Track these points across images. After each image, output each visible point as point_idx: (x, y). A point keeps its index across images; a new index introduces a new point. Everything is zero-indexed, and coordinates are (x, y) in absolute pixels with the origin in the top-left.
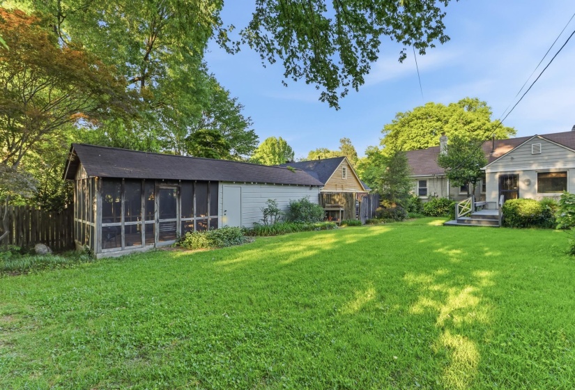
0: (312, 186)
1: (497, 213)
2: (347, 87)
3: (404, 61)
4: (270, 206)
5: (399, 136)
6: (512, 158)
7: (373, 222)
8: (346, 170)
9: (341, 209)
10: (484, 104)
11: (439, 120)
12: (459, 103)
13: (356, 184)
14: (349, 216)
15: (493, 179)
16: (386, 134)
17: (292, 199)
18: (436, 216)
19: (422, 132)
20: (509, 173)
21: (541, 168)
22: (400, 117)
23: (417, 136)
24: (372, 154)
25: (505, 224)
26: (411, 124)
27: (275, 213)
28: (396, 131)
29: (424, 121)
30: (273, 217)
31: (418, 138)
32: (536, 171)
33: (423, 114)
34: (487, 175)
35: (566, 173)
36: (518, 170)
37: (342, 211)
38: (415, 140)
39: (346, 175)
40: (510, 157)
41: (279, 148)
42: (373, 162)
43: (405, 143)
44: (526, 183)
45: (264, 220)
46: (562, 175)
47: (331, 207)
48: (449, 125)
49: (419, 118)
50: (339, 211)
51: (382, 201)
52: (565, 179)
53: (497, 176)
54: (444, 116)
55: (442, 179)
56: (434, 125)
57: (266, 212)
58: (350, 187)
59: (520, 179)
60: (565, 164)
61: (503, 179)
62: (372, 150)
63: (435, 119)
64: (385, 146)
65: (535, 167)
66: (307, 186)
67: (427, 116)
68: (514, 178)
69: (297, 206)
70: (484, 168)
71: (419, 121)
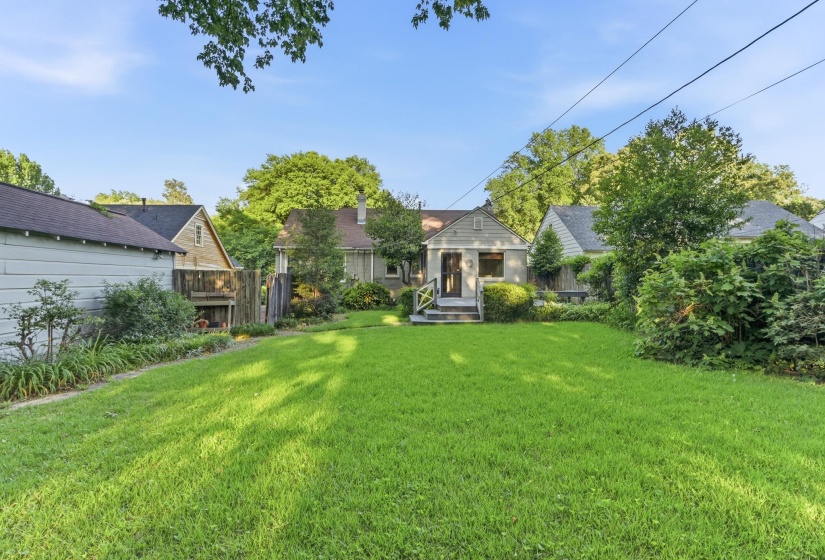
0: (160, 252)
1: (472, 303)
2: (273, 51)
3: (421, 24)
4: (45, 301)
5: (273, 189)
6: (455, 232)
7: (288, 324)
8: (203, 231)
9: (232, 303)
10: (373, 169)
11: (324, 178)
12: (347, 161)
13: (219, 257)
14: (248, 317)
15: (434, 256)
16: (251, 184)
17: (112, 281)
18: (362, 309)
19: (305, 190)
20: (452, 251)
21: (483, 247)
22: (274, 162)
23: (298, 194)
24: (229, 212)
25: (488, 319)
26: (290, 175)
27: (65, 321)
28: (267, 182)
29: (307, 175)
30: (58, 332)
31: (300, 196)
32: (478, 250)
33: (306, 165)
34: (429, 253)
35: (502, 254)
36: (461, 248)
37: (233, 306)
38: (295, 199)
39: (202, 239)
40: (452, 230)
41: (21, 177)
42: (231, 225)
43: (281, 201)
44: (469, 265)
45: (20, 345)
46: (499, 258)
47: (207, 298)
48: (337, 186)
49: (300, 169)
50: (226, 307)
51: (297, 286)
52: (501, 262)
53: (440, 253)
54: (332, 174)
55: (365, 254)
56: (320, 183)
57: (26, 319)
58: (210, 261)
59: (463, 258)
60: (503, 244)
61: (446, 257)
62: (229, 205)
63: (321, 175)
64: (246, 202)
65: (477, 245)
66: (147, 250)
67: (311, 168)
68: (458, 256)
69: (130, 299)
70: (426, 243)
71: (301, 174)
